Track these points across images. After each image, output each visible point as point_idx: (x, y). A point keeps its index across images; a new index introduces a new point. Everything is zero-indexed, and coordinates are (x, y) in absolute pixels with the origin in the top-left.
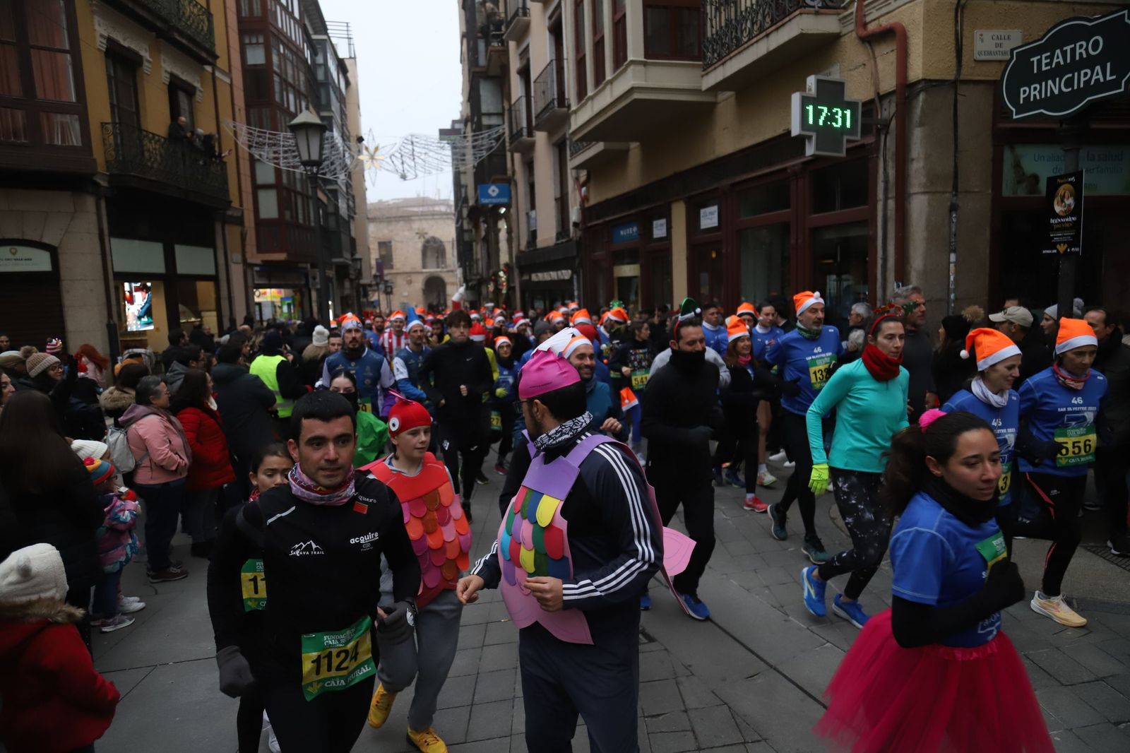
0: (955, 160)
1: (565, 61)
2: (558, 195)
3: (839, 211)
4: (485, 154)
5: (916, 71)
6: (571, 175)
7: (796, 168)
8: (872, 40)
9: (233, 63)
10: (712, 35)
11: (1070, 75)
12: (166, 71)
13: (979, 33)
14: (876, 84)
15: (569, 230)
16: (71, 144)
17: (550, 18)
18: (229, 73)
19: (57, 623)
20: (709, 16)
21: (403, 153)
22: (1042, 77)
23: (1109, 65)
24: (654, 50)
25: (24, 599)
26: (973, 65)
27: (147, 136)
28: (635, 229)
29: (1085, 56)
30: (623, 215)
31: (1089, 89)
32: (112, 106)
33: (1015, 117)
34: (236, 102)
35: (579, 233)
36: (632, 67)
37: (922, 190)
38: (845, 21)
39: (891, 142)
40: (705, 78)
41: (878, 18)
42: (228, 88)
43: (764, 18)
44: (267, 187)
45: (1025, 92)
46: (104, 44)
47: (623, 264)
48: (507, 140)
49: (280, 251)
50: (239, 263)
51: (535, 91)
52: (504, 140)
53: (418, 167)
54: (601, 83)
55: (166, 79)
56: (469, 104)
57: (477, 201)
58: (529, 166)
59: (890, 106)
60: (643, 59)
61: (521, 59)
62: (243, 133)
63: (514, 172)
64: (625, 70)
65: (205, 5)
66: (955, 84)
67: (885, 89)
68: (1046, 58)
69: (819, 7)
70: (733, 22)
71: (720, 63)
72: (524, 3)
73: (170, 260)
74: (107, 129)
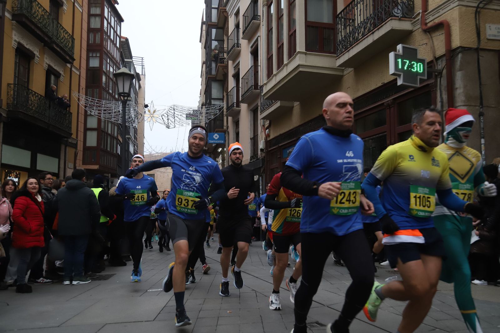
0: (480, 89)
1: (259, 67)
2: (252, 137)
4: (213, 117)
5: (456, 42)
6: (260, 122)
7: (389, 102)
8: (430, 31)
9: (82, 65)
10: (342, 38)
12: (46, 63)
13: (488, 26)
14: (434, 52)
15: (258, 154)
17: (252, 47)
18: (79, 70)
20: (340, 30)
21: (169, 114)
24: (310, 47)
26: (486, 41)
27: (31, 93)
30: (289, 142)
32: (15, 76)
34: (81, 84)
35: (264, 155)
36: (299, 55)
37: (463, 104)
38: (415, 24)
39: (444, 81)
40: (338, 60)
41: (433, 20)
42: (78, 76)
43: (371, 25)
44: (92, 129)
46: (16, 45)
48: (225, 110)
49: (96, 164)
50: (71, 168)
51: (242, 84)
52: (223, 112)
53: (176, 122)
54: (280, 68)
55: (46, 67)
56: (204, 96)
58: (237, 123)
59: (442, 63)
60: (304, 51)
61: (235, 70)
62: (83, 99)
63: (228, 127)
64: (295, 57)
65: (71, 34)
66: (477, 50)
67: (439, 54)
69: (401, 17)
71: (347, 51)
72: (238, 42)
73: (34, 161)
74: (10, 87)
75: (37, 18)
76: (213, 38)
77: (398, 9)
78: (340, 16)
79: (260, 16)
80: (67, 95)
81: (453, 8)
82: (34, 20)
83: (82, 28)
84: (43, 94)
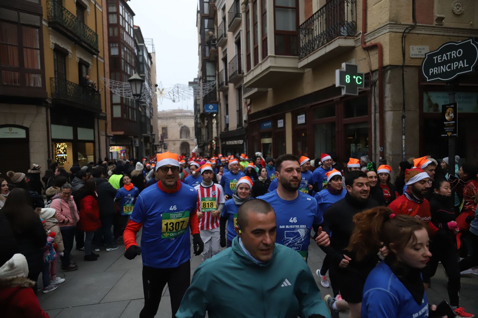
0: (403, 97)
1: (242, 56)
2: (238, 109)
3: (356, 117)
4: (208, 92)
5: (387, 62)
6: (243, 101)
7: (337, 99)
8: (368, 49)
9: (105, 54)
10: (303, 46)
11: (450, 64)
12: (78, 57)
13: (411, 47)
14: (370, 67)
15: (242, 123)
16: (37, 86)
17: (236, 38)
18: (103, 59)
19: (25, 287)
20: (301, 38)
21: (174, 91)
22: (438, 65)
23: (465, 60)
24: (279, 51)
25: (11, 277)
26: (410, 59)
27: (69, 83)
28: (270, 123)
29: (455, 57)
30: (265, 117)
31: (458, 70)
32: (55, 71)
33: (428, 80)
34: (106, 70)
35: (247, 125)
36: (269, 58)
37: (390, 109)
38: (357, 41)
39: (377, 90)
40: (300, 63)
41: (370, 40)
42: (103, 64)
43: (324, 39)
44: (117, 104)
45: (431, 70)
46: (53, 46)
47: (265, 138)
48: (217, 86)
49: (122, 131)
50: (104, 136)
51: (229, 67)
52: (216, 87)
53: (180, 97)
54: (257, 65)
55: (77, 60)
56: (201, 72)
57: (204, 111)
58: (226, 97)
59: (376, 75)
60: (274, 55)
61: (223, 54)
62: (108, 83)
63: (219, 100)
64: (267, 59)
65: (95, 31)
66: (403, 67)
67: (374, 68)
68: (440, 57)
69: (346, 36)
70: (311, 41)
71: (306, 57)
72: (225, 32)
73: (75, 134)
74: (52, 80)
75: (68, 23)
76: (206, 27)
77: (344, 29)
78: (301, 27)
79: (241, 14)
80: (95, 82)
81: (385, 33)
82: (65, 25)
83: (103, 25)
84: (78, 83)
